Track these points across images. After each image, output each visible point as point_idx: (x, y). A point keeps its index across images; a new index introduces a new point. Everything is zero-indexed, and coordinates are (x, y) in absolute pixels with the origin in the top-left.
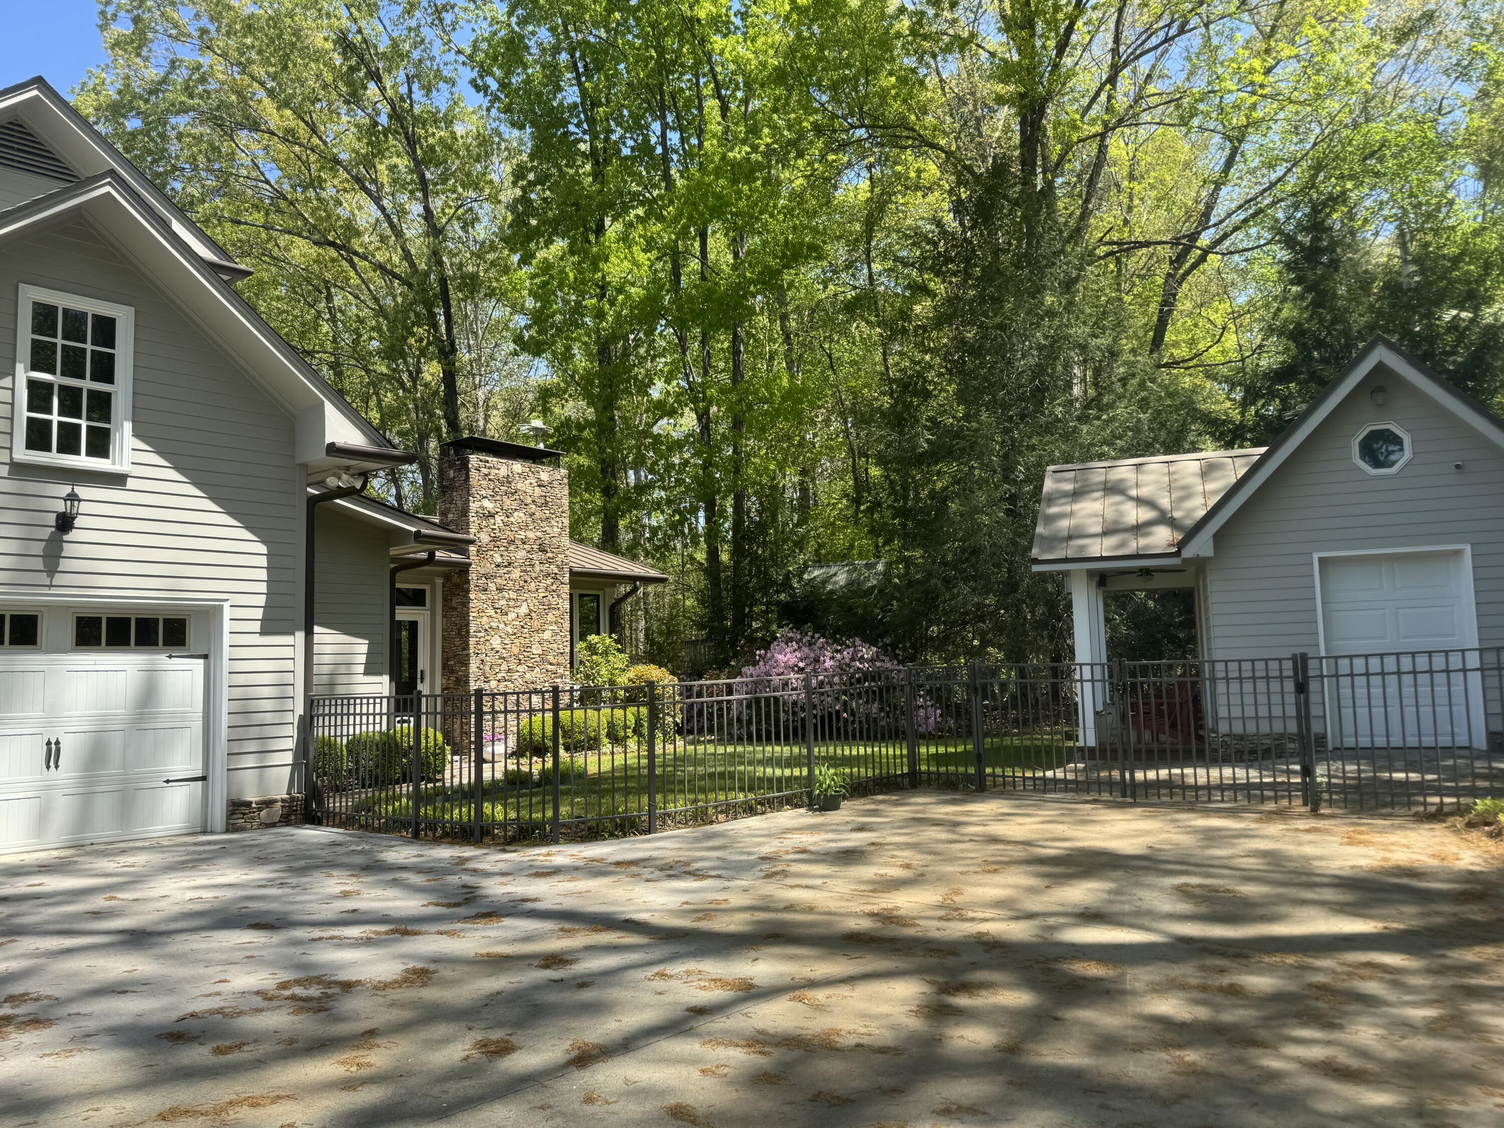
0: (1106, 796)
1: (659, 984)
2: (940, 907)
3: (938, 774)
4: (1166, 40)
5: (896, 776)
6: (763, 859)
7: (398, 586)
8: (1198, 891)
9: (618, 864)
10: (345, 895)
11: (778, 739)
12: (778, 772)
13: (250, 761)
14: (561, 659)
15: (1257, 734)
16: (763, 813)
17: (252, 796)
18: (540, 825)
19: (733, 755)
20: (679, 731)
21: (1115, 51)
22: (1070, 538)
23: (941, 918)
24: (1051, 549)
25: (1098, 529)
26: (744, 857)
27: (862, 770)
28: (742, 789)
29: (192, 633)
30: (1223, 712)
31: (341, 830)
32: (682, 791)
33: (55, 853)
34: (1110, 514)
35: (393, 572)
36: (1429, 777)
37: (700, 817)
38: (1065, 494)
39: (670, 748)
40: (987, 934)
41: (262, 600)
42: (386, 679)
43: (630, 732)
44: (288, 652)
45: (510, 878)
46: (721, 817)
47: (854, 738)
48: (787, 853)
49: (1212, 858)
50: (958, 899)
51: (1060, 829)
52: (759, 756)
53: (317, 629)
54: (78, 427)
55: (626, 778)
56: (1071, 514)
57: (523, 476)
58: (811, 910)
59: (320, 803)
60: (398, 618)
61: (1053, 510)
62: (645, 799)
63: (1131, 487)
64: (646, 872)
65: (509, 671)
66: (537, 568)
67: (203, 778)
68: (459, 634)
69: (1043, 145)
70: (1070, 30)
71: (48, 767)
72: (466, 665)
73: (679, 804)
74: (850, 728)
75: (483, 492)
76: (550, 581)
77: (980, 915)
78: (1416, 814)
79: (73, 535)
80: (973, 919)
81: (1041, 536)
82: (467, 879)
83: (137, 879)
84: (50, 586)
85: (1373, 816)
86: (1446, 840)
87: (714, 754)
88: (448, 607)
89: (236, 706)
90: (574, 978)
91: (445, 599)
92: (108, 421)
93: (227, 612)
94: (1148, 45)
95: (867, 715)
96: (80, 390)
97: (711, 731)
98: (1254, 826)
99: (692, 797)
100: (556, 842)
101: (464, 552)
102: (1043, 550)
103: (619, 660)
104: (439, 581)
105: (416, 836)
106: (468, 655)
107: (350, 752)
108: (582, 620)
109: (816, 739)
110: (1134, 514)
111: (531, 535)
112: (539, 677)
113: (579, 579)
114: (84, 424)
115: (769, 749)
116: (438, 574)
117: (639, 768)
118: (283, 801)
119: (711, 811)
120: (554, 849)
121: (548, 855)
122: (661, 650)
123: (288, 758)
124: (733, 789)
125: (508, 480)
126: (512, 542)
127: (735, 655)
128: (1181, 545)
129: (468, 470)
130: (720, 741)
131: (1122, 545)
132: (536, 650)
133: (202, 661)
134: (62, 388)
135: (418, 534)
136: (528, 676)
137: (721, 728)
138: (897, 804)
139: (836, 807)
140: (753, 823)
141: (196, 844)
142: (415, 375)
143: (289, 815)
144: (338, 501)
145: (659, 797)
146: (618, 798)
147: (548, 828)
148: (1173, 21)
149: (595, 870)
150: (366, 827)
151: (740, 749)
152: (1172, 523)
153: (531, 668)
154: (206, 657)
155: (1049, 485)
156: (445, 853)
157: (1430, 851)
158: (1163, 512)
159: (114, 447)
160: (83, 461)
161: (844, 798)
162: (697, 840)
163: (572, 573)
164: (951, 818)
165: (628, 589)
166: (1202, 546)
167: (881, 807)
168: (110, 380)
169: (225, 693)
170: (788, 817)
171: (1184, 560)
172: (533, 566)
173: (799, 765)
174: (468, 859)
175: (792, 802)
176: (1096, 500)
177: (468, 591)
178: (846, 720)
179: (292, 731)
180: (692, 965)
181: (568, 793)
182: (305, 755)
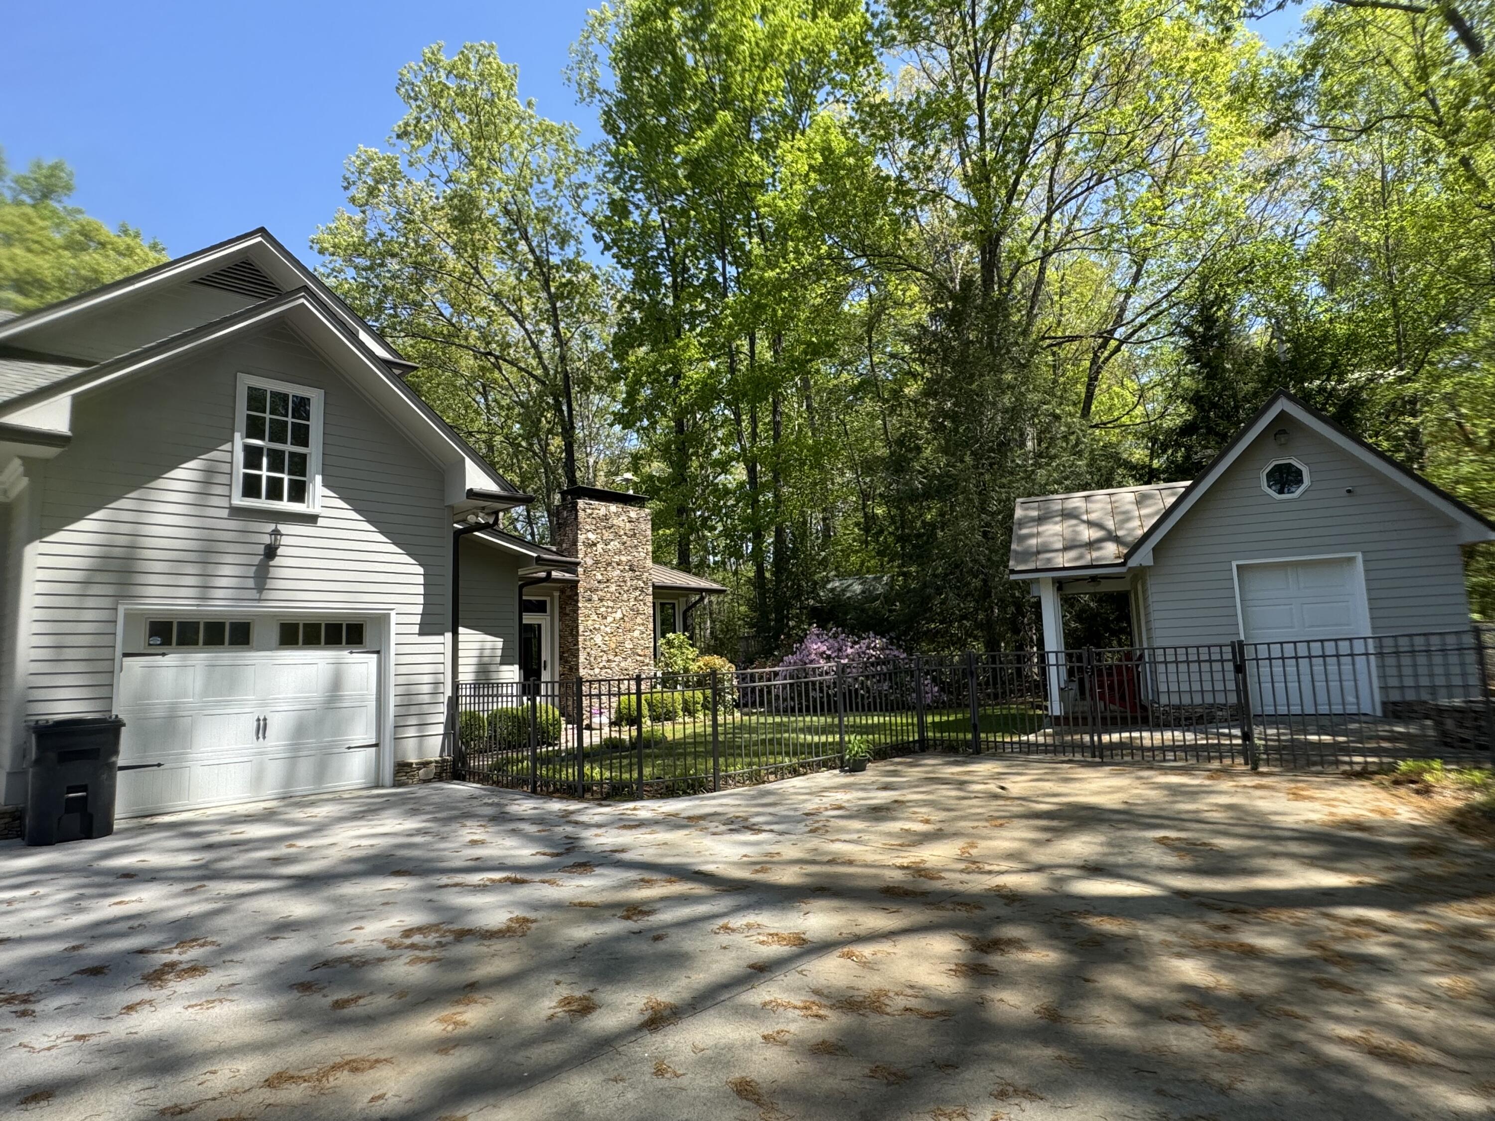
0: (1078, 757)
1: (724, 939)
2: (960, 860)
3: (942, 741)
4: (1088, 189)
5: (909, 742)
6: (807, 814)
7: (524, 598)
8: (1177, 843)
9: (689, 818)
10: (474, 843)
11: (815, 711)
12: (816, 739)
13: (412, 732)
14: (647, 652)
15: (1192, 705)
16: (805, 774)
17: (413, 759)
18: (628, 784)
19: (780, 724)
20: (737, 706)
21: (1051, 199)
22: (1038, 552)
23: (962, 871)
24: (1025, 561)
25: (1059, 545)
26: (792, 813)
27: (882, 737)
28: (787, 754)
29: (368, 634)
30: (1163, 688)
31: (479, 786)
32: (740, 755)
33: (263, 805)
34: (1068, 533)
35: (521, 587)
36: (1341, 739)
37: (756, 778)
38: (1033, 520)
39: (729, 718)
40: (1005, 886)
41: (420, 609)
42: (516, 667)
43: (699, 707)
44: (440, 648)
45: (603, 830)
46: (772, 777)
47: (869, 710)
48: (826, 809)
49: (1179, 812)
50: (973, 852)
51: (1048, 786)
52: (801, 725)
53: (461, 630)
54: (282, 480)
55: (695, 744)
56: (1038, 534)
57: (618, 515)
58: (850, 863)
59: (464, 763)
60: (525, 622)
61: (1024, 531)
62: (711, 763)
63: (1082, 514)
64: (712, 826)
65: (609, 661)
66: (629, 584)
67: (376, 745)
68: (571, 634)
69: (998, 268)
70: (1016, 182)
71: (258, 738)
72: (577, 657)
73: (738, 768)
74: (866, 702)
75: (588, 527)
76: (638, 593)
77: (995, 868)
78: (1344, 773)
79: (277, 561)
80: (990, 872)
81: (1016, 552)
82: (569, 829)
83: (320, 828)
84: (260, 600)
85: (1306, 773)
86: (1379, 796)
87: (765, 724)
88: (563, 614)
89: (400, 690)
90: (651, 930)
91: (560, 607)
92: (305, 476)
93: (394, 619)
94: (1075, 192)
95: (880, 692)
96: (283, 452)
97: (762, 705)
98: (1207, 782)
99: (747, 760)
100: (641, 799)
101: (575, 572)
102: (1018, 562)
103: (691, 652)
104: (557, 594)
105: (534, 791)
106: (578, 650)
107: (490, 724)
108: (663, 623)
109: (845, 711)
110: (1087, 534)
111: (624, 558)
112: (631, 666)
113: (659, 591)
114: (286, 478)
115: (808, 719)
116: (556, 589)
117: (705, 735)
118: (436, 762)
119: (763, 772)
120: (638, 804)
121: (635, 809)
122: (722, 644)
123: (441, 729)
124: (780, 753)
125: (606, 518)
126: (609, 564)
127: (777, 648)
128: (1127, 557)
129: (577, 511)
130: (770, 713)
131: (1080, 557)
132: (628, 645)
133: (375, 656)
134: (269, 450)
135: (538, 559)
136: (623, 664)
137: (769, 702)
138: (911, 765)
139: (863, 769)
140: (797, 782)
141: (368, 797)
142: (545, 449)
143: (441, 773)
144: (476, 533)
145: (721, 760)
146: (690, 761)
147: (635, 787)
148: (1092, 176)
149: (672, 822)
150: (497, 783)
151: (785, 719)
152: (1117, 540)
153: (625, 659)
154: (378, 652)
155: (1019, 513)
156: (556, 806)
157: (1368, 806)
158: (1109, 532)
159: (309, 495)
160: (285, 505)
161: (869, 761)
162: (754, 797)
163: (654, 587)
164: (957, 777)
165: (697, 598)
166: (1143, 557)
167: (899, 768)
168: (306, 444)
169: (393, 680)
170: (825, 778)
171: (1130, 568)
172: (625, 582)
173: (833, 733)
174: (572, 812)
175: (827, 765)
176: (1056, 523)
177: (577, 601)
178: (863, 696)
179: (443, 708)
180: (752, 918)
181: (649, 756)
182: (453, 728)
